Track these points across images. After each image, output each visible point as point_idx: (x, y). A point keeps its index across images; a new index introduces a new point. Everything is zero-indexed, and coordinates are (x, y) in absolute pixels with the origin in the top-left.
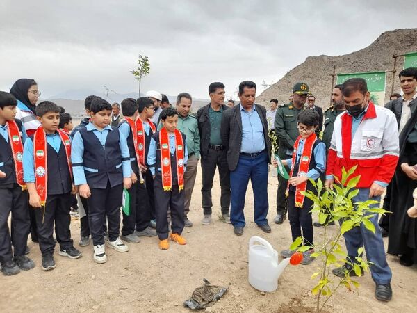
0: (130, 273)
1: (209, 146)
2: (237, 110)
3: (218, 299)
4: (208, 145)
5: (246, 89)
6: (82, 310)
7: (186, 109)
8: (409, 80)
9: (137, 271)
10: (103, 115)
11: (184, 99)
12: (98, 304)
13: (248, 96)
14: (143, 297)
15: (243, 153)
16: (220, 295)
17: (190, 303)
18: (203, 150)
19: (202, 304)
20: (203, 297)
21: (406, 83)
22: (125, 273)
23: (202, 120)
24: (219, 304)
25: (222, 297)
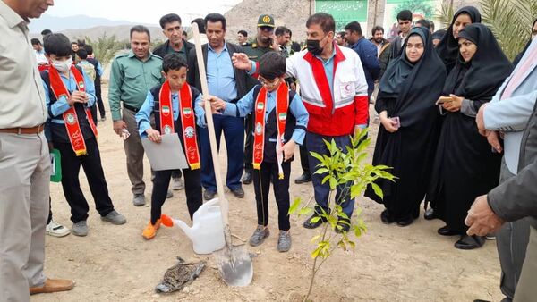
0: (79, 265)
3: (195, 277)
7: (140, 47)
8: (406, 23)
9: (87, 261)
14: (101, 289)
16: (197, 273)
17: (162, 287)
19: (176, 286)
20: (177, 277)
21: (404, 25)
22: (71, 264)
24: (197, 283)
25: (200, 274)
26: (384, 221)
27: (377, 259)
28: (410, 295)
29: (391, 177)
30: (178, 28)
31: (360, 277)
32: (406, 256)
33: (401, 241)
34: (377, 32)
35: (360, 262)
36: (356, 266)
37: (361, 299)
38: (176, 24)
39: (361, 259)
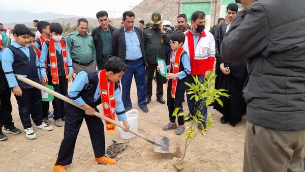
1: (103, 56)
2: (122, 31)
3: (123, 150)
4: (101, 56)
5: (127, 17)
6: (33, 170)
7: (84, 30)
8: (233, 13)
10: (25, 38)
11: (82, 23)
12: (44, 165)
13: (129, 22)
15: (127, 60)
18: (98, 59)
19: (114, 155)
20: (114, 150)
23: (96, 38)
24: (124, 153)
25: (125, 149)
26: (222, 122)
27: (219, 142)
28: (237, 159)
29: (227, 95)
30: (105, 20)
31: (210, 151)
32: (234, 140)
33: (232, 132)
34: (221, 21)
35: (210, 143)
36: (208, 145)
37: (211, 161)
38: (105, 17)
39: (211, 142)
